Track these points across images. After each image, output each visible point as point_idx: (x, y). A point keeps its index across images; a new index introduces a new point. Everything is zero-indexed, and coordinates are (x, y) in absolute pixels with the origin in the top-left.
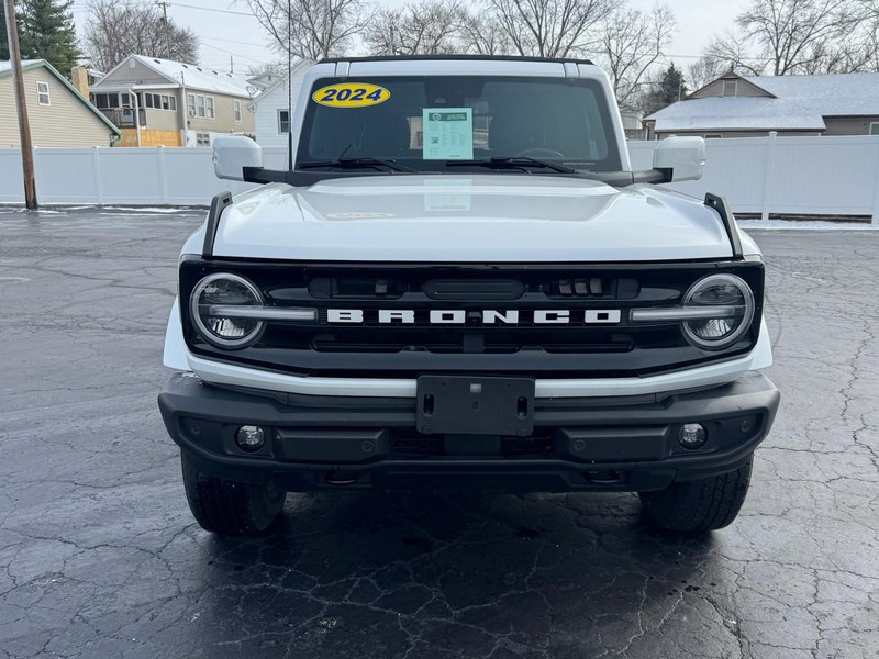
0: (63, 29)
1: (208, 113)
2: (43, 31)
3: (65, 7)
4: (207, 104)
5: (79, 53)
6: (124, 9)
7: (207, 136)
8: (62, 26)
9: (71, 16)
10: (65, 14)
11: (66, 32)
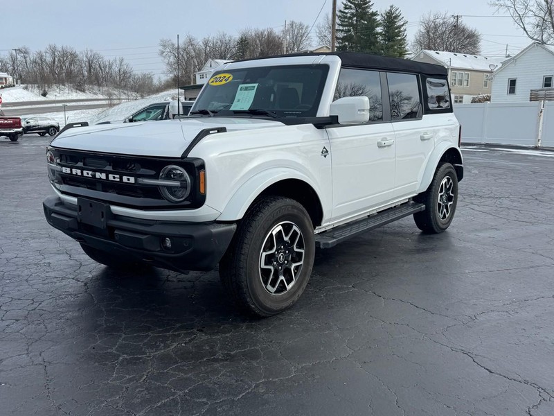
0: (399, 38)
1: (465, 83)
2: (389, 40)
3: (402, 25)
4: (465, 77)
5: (406, 51)
6: (441, 22)
7: (462, 98)
8: (399, 36)
9: (405, 30)
10: (402, 29)
11: (401, 40)
